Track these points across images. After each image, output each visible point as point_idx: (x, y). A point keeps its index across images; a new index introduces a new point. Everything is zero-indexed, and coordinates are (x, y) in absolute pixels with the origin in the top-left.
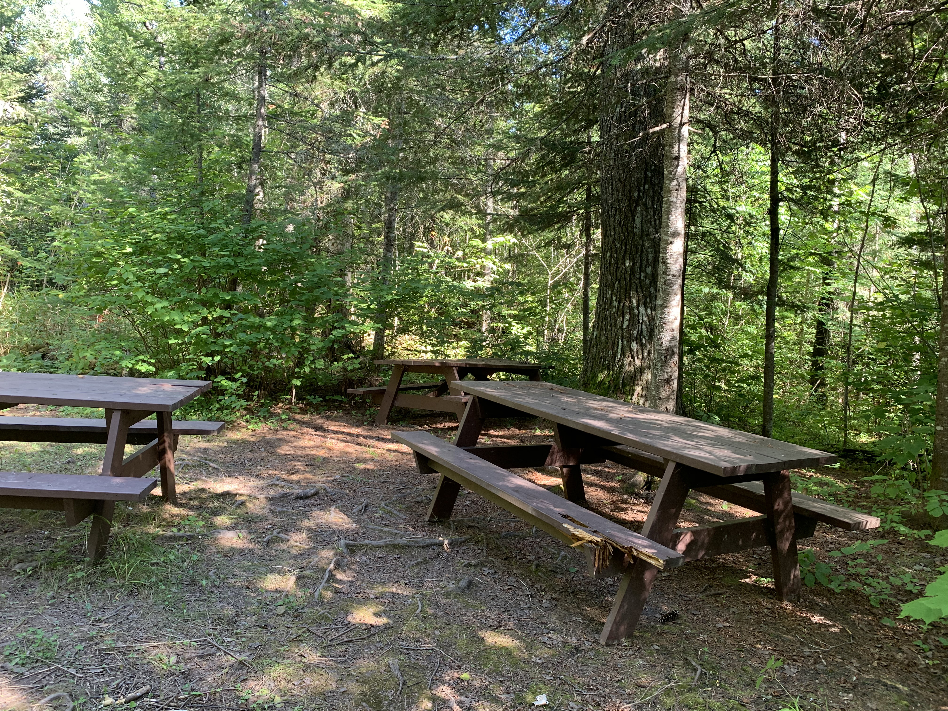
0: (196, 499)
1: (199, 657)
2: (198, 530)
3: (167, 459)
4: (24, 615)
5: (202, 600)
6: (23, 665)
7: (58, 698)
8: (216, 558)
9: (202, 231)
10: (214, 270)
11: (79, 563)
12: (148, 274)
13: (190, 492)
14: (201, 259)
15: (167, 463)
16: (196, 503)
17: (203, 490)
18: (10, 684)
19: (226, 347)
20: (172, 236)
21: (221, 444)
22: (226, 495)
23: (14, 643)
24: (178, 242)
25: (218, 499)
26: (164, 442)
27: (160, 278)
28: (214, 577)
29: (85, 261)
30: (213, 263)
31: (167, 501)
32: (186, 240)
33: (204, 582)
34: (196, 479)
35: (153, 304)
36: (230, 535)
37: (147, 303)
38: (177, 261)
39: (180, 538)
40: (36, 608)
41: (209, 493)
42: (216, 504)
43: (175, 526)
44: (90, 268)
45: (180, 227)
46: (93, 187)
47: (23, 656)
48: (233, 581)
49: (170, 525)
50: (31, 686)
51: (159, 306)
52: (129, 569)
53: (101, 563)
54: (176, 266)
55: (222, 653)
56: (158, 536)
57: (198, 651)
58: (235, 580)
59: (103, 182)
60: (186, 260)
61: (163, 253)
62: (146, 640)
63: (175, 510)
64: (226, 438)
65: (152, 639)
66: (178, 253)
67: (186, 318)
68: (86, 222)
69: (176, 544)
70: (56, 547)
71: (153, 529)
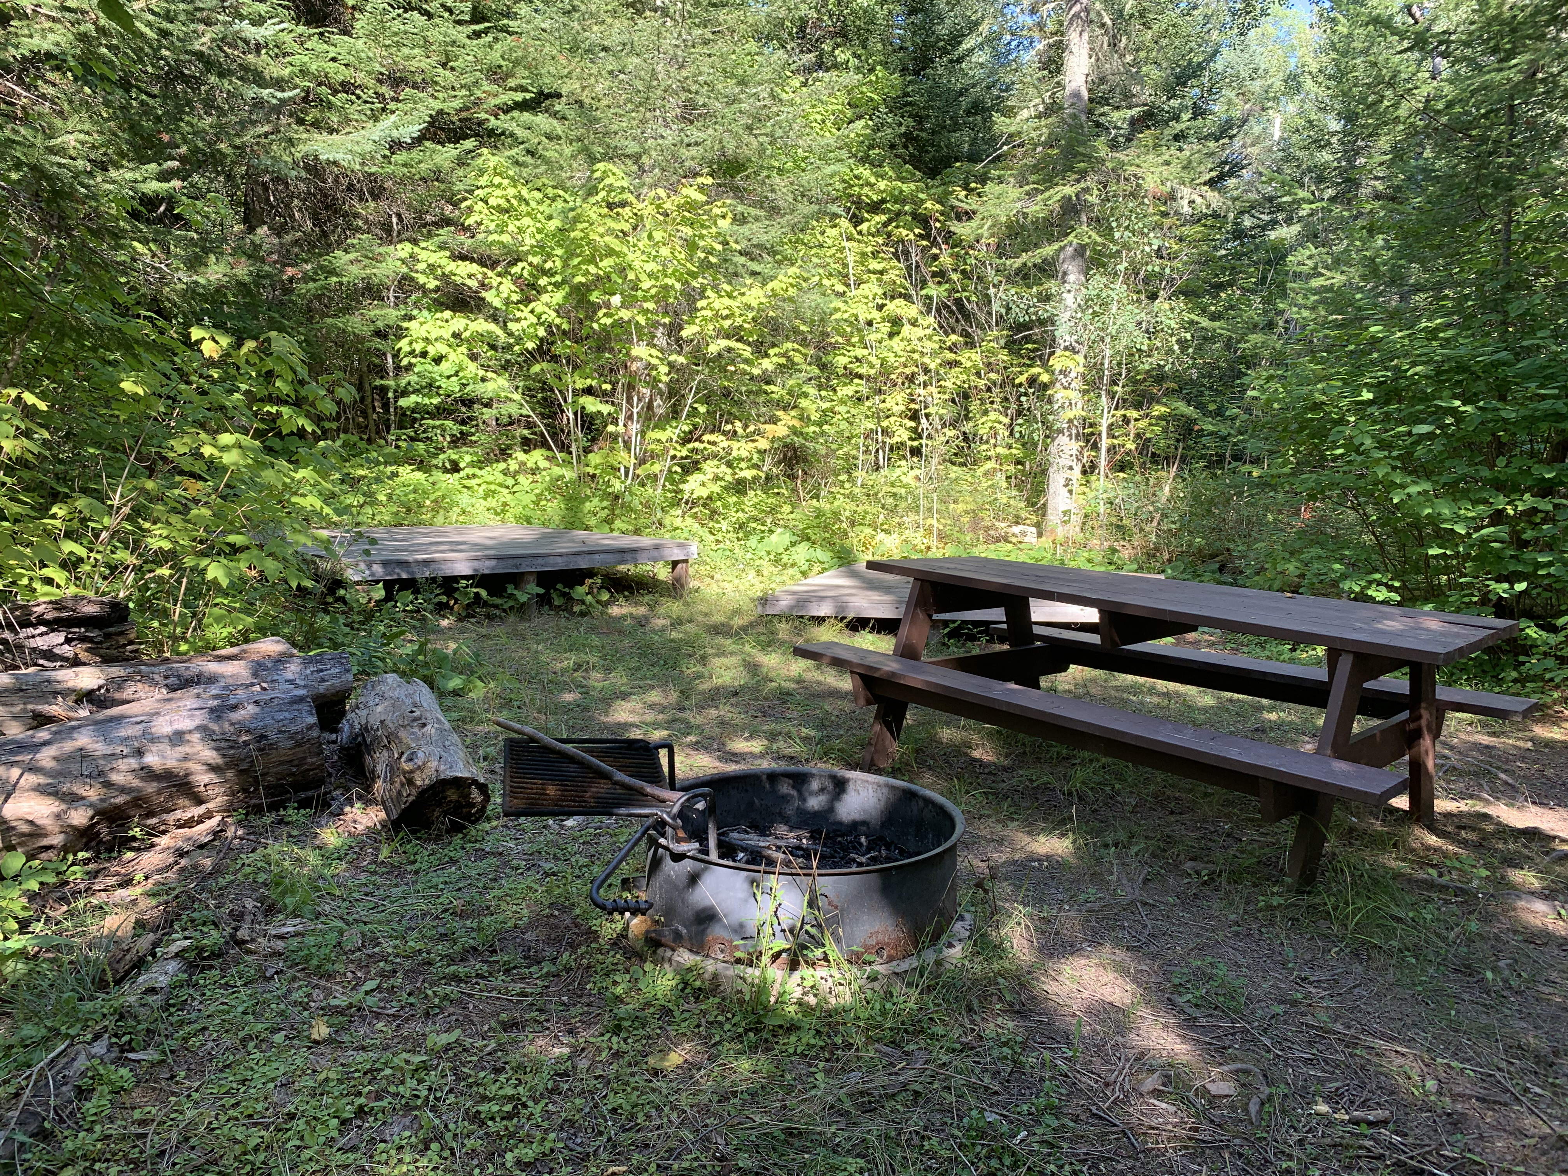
0: (1473, 829)
1: (1478, 1099)
2: (1475, 883)
3: (1423, 749)
4: (1198, 935)
5: (1485, 1005)
6: (1197, 1006)
7: (1247, 1072)
8: (1514, 941)
9: (1504, 354)
10: (1525, 424)
11: (1275, 883)
12: (1398, 436)
13: (1461, 815)
14: (1499, 405)
15: (1423, 755)
16: (1472, 836)
17: (1486, 817)
18: (1179, 1027)
19: (1539, 566)
20: (1446, 367)
21: (1520, 744)
22: (1532, 834)
23: (1185, 970)
24: (1457, 378)
25: (1516, 838)
26: (1420, 717)
27: (1417, 443)
28: (1507, 972)
29: (1295, 418)
30: (1523, 412)
31: (1418, 820)
32: (1473, 373)
33: (1489, 975)
34: (1471, 797)
35: (1403, 486)
36: (1540, 906)
37: (1393, 486)
38: (1453, 411)
39: (1443, 888)
40: (1213, 931)
41: (1499, 824)
42: (1511, 846)
43: (1432, 866)
44: (1301, 429)
45: (1462, 351)
46: (1313, 298)
47: (1198, 994)
48: (1546, 990)
49: (1424, 862)
50: (1207, 1039)
51: (1413, 489)
52: (1354, 915)
53: (1309, 893)
54: (1449, 420)
55: (1524, 1109)
56: (1404, 875)
57: (1477, 1089)
58: (1551, 990)
59: (1329, 289)
60: (1468, 408)
61: (1426, 398)
62: (1383, 1036)
63: (1432, 840)
64: (1530, 734)
65: (1394, 1039)
66: (1455, 397)
67: (1462, 512)
68: (1299, 356)
69: (1434, 896)
70: (1242, 852)
71: (1392, 862)
